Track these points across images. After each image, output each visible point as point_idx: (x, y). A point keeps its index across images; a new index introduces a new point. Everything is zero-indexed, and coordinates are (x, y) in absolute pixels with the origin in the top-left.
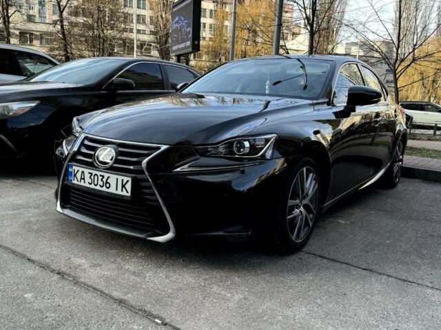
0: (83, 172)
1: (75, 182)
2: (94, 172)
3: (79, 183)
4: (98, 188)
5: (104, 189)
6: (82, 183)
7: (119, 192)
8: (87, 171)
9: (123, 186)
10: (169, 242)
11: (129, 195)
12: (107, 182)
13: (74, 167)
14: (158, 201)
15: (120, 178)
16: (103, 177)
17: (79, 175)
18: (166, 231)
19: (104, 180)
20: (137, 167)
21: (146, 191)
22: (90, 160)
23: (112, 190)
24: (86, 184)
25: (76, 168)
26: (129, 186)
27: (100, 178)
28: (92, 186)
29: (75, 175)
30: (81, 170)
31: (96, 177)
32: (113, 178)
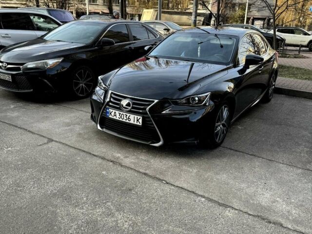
0: (115, 112)
1: (111, 117)
2: (122, 113)
3: (113, 117)
4: (124, 120)
5: (127, 121)
6: (115, 118)
7: (135, 123)
8: (117, 112)
9: (138, 120)
10: (160, 146)
11: (141, 124)
12: (129, 118)
13: (110, 110)
14: (155, 127)
15: (136, 117)
16: (127, 115)
17: (113, 114)
18: (159, 141)
19: (127, 117)
20: (144, 111)
21: (148, 122)
22: (118, 106)
23: (132, 122)
24: (117, 118)
25: (111, 110)
26: (141, 121)
27: (125, 116)
28: (121, 119)
29: (110, 114)
30: (114, 111)
31: (123, 115)
32: (132, 116)
